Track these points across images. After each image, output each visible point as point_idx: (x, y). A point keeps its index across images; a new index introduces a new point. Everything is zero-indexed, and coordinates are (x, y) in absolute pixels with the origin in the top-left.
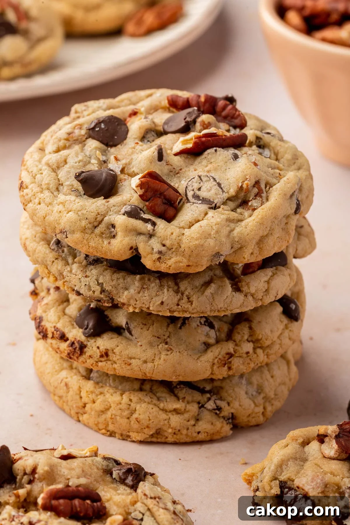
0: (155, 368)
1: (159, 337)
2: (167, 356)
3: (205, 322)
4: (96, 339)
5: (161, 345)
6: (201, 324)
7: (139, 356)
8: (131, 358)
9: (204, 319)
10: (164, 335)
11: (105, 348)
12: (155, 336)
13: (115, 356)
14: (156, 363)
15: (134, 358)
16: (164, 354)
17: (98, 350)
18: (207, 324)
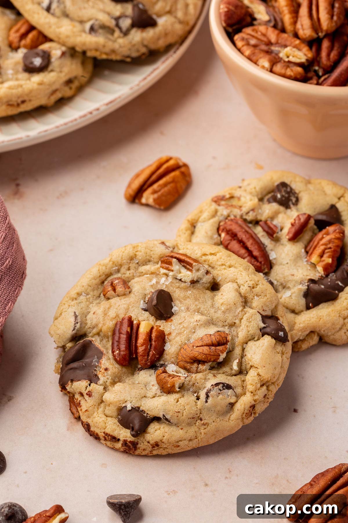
0: (200, 441)
1: (194, 417)
2: (206, 430)
3: (223, 387)
4: (144, 436)
5: (197, 422)
6: (221, 391)
7: (184, 438)
8: (178, 442)
9: (222, 385)
10: (197, 414)
11: (154, 441)
12: (191, 418)
13: (164, 444)
14: (199, 438)
15: (180, 441)
16: (203, 428)
17: (149, 444)
18: (225, 388)
